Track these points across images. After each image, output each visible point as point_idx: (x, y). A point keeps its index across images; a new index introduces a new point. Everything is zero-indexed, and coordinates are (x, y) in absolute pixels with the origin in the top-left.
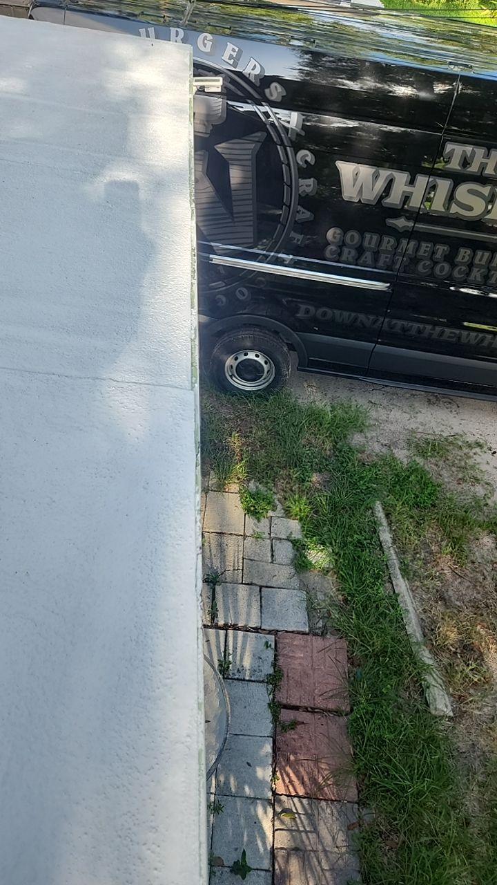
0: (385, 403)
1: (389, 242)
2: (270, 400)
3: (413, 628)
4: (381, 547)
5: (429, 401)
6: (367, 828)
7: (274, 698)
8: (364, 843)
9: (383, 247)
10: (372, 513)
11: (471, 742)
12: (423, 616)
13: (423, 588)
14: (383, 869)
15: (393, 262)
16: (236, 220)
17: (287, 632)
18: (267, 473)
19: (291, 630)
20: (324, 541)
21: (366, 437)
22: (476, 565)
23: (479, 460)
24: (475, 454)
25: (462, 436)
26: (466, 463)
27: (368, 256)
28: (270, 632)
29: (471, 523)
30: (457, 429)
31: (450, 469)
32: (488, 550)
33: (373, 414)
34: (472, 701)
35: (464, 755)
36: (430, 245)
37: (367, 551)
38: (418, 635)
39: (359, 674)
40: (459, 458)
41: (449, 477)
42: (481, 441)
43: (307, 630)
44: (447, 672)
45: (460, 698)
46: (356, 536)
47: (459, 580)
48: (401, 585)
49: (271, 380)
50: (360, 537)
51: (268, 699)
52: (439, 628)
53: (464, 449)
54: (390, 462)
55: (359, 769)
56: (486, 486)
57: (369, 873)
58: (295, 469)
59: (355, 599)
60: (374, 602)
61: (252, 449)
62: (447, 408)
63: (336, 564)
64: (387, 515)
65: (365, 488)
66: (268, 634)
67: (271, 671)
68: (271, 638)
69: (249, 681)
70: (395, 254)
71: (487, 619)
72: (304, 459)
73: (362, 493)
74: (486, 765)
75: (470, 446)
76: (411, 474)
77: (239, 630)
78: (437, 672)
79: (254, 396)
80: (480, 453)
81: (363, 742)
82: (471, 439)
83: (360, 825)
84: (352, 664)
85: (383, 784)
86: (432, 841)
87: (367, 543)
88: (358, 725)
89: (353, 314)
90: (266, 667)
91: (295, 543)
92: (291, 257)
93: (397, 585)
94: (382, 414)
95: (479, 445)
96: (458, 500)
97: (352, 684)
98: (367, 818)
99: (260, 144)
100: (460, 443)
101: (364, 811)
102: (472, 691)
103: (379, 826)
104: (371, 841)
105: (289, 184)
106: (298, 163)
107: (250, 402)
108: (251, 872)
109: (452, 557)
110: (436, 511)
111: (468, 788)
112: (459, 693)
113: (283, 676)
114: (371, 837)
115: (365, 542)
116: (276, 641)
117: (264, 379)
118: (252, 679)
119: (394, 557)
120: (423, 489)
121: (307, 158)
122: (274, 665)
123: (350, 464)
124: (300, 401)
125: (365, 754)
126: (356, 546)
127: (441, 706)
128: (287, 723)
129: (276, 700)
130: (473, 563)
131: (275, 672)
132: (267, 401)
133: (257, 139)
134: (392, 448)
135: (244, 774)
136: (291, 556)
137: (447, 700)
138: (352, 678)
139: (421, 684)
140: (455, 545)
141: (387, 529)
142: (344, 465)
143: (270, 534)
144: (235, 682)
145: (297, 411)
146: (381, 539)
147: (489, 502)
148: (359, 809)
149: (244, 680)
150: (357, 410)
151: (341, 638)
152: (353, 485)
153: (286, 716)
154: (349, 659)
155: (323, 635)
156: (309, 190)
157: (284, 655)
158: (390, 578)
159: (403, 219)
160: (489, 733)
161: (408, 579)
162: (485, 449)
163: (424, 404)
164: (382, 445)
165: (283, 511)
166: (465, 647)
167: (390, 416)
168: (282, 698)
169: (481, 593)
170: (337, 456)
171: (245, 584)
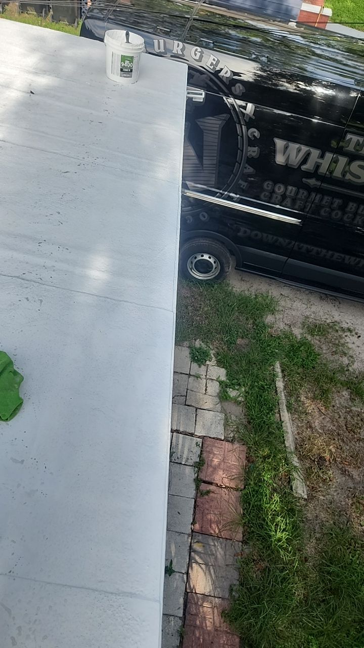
0: (291, 296)
1: (303, 193)
2: (215, 288)
3: (290, 443)
4: (276, 391)
5: (321, 298)
6: (246, 556)
7: (198, 476)
8: (243, 565)
9: (299, 196)
10: (273, 368)
11: (315, 515)
12: (297, 437)
13: (300, 419)
14: (253, 580)
15: (305, 207)
16: (204, 168)
17: (210, 438)
18: (208, 336)
19: (212, 436)
20: (239, 384)
21: (275, 318)
22: (335, 408)
23: (348, 340)
24: (346, 336)
25: (339, 323)
26: (339, 341)
27: (288, 201)
28: (199, 437)
29: (337, 381)
30: (337, 318)
31: (328, 345)
32: (345, 399)
33: (282, 303)
34: (320, 491)
35: (310, 522)
36: (330, 198)
37: (267, 392)
38: (292, 448)
39: (252, 467)
40: (335, 337)
41: (326, 350)
42: (352, 328)
43: (223, 438)
44: (307, 472)
45: (312, 488)
46: (261, 382)
47: (323, 417)
48: (286, 416)
49: (217, 274)
50: (263, 383)
51: (194, 476)
52: (306, 445)
53: (339, 332)
54: (288, 336)
55: (245, 523)
56: (350, 358)
57: (244, 581)
58: (226, 335)
59: (255, 421)
60: (267, 425)
61: (200, 319)
62: (332, 303)
63: (246, 399)
64: (283, 371)
65: (270, 352)
66: (198, 438)
67: (198, 460)
68: (200, 440)
69: (185, 465)
70: (307, 201)
71: (337, 442)
72: (232, 329)
73: (268, 354)
74: (323, 529)
75: (343, 330)
76: (302, 345)
77: (181, 433)
78: (301, 471)
79: (204, 283)
80: (350, 336)
81: (249, 508)
82: (345, 326)
83: (242, 555)
84: (248, 461)
85: (258, 532)
86: (284, 568)
87: (267, 387)
88: (248, 497)
89: (275, 238)
90: (195, 457)
91: (221, 383)
92: (238, 196)
93: (283, 416)
94: (289, 304)
95: (349, 330)
96: (330, 365)
97: (247, 473)
98: (247, 551)
99: (225, 122)
100: (337, 328)
101: (245, 547)
102: (321, 485)
103: (253, 556)
104: (247, 564)
105: (241, 149)
106: (248, 137)
107: (202, 287)
108: (175, 573)
109: (320, 402)
110: (315, 371)
111: (310, 541)
112: (313, 485)
113: (205, 463)
114: (247, 562)
115: (266, 387)
116: (202, 442)
117: (212, 273)
118: (186, 464)
119: (283, 398)
120: (308, 356)
121: (255, 134)
122: (200, 456)
123: (263, 335)
124: (234, 289)
125: (249, 514)
126: (260, 389)
127: (300, 492)
128: (204, 492)
129: (199, 477)
130: (334, 406)
131: (200, 460)
132: (213, 287)
133: (223, 118)
134: (292, 327)
135: (175, 519)
136: (218, 391)
137: (305, 488)
138: (247, 470)
139: (289, 477)
140: (323, 394)
141: (282, 380)
142: (259, 335)
143: (206, 376)
144: (175, 464)
145: (232, 296)
146: (277, 386)
147: (350, 369)
148: (242, 546)
149: (181, 464)
150: (272, 299)
151: (243, 444)
152: (263, 350)
153: (204, 487)
154: (247, 457)
155: (232, 442)
156: (254, 154)
157: (206, 451)
158: (279, 411)
159: (314, 180)
160: (327, 510)
161: (291, 413)
162: (353, 333)
163: (317, 299)
164: (285, 324)
165: (216, 362)
166: (321, 458)
167: (293, 306)
168: (202, 476)
169: (336, 426)
170: (254, 329)
171: (187, 405)
